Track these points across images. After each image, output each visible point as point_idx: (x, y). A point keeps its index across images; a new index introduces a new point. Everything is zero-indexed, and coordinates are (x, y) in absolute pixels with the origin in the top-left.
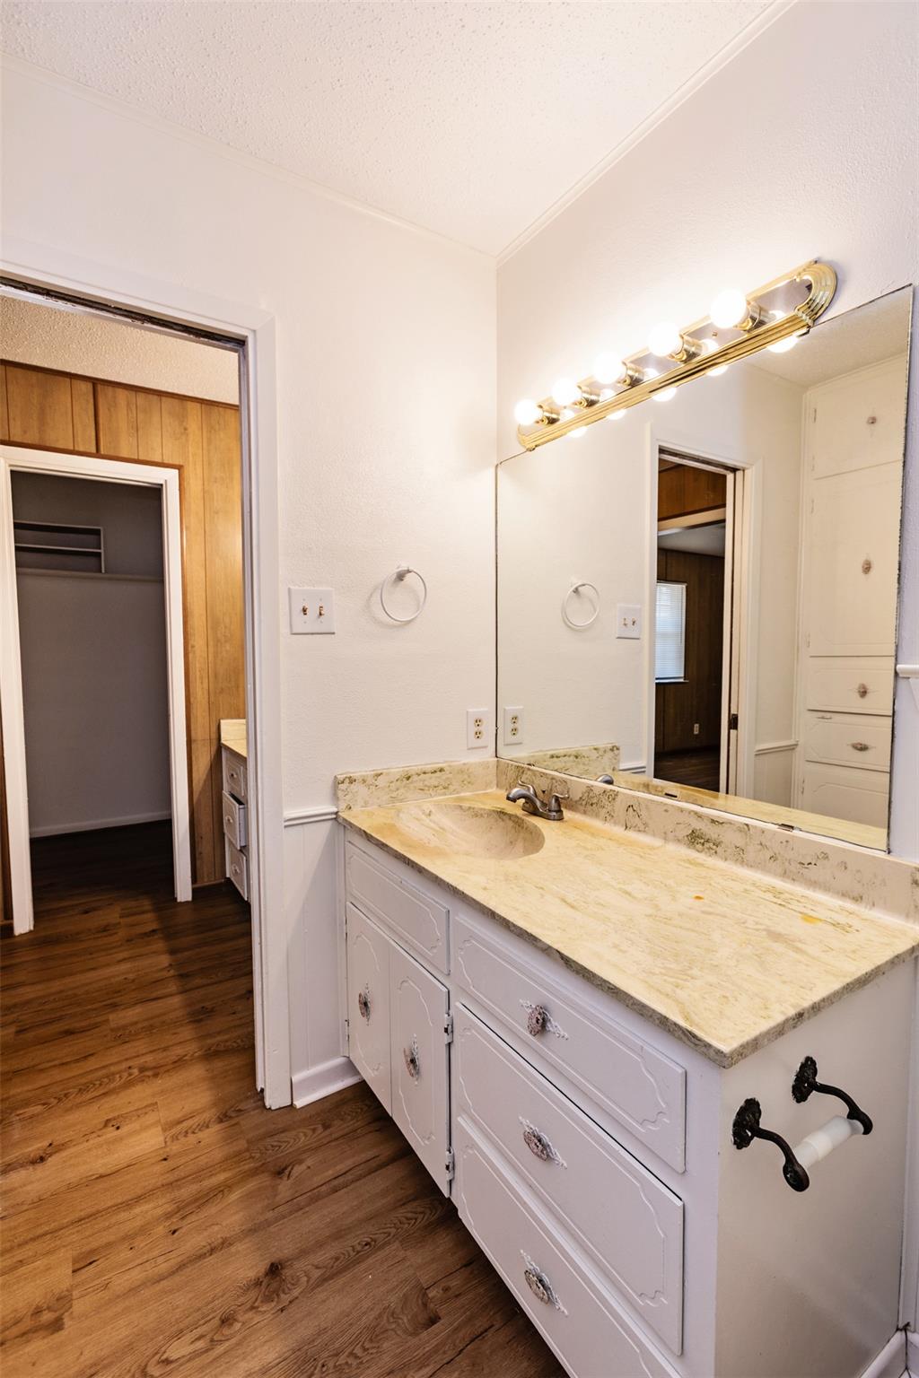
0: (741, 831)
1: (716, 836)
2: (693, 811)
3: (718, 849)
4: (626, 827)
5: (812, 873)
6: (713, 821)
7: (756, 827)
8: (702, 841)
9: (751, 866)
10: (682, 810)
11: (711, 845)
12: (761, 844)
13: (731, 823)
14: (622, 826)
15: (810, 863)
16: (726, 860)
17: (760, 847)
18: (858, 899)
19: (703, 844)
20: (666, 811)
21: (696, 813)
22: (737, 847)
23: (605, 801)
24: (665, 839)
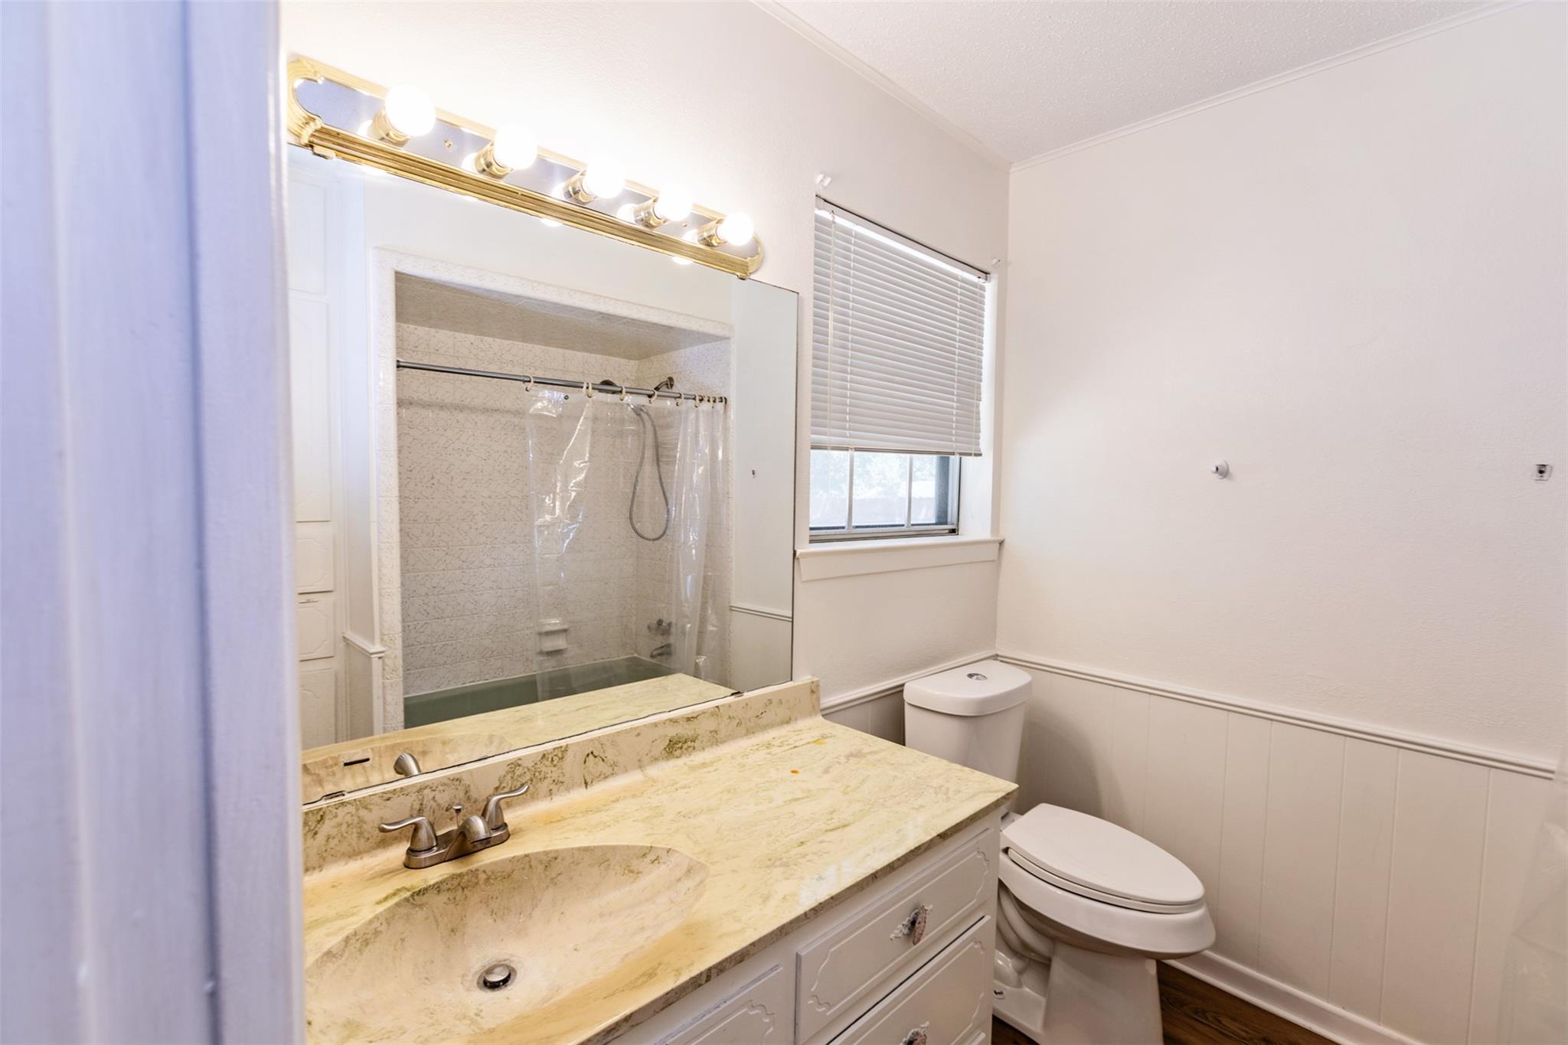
0: (713, 715)
1: (693, 732)
2: (667, 720)
3: (696, 744)
4: (586, 783)
5: (763, 721)
6: (689, 719)
7: (723, 706)
8: (680, 745)
9: (724, 742)
10: (656, 725)
11: (689, 743)
12: (730, 717)
13: (704, 713)
14: (580, 786)
15: (762, 713)
16: (704, 749)
17: (729, 720)
18: (788, 722)
19: (681, 748)
20: (639, 735)
21: (671, 720)
22: (711, 732)
23: (546, 768)
24: (640, 767)
